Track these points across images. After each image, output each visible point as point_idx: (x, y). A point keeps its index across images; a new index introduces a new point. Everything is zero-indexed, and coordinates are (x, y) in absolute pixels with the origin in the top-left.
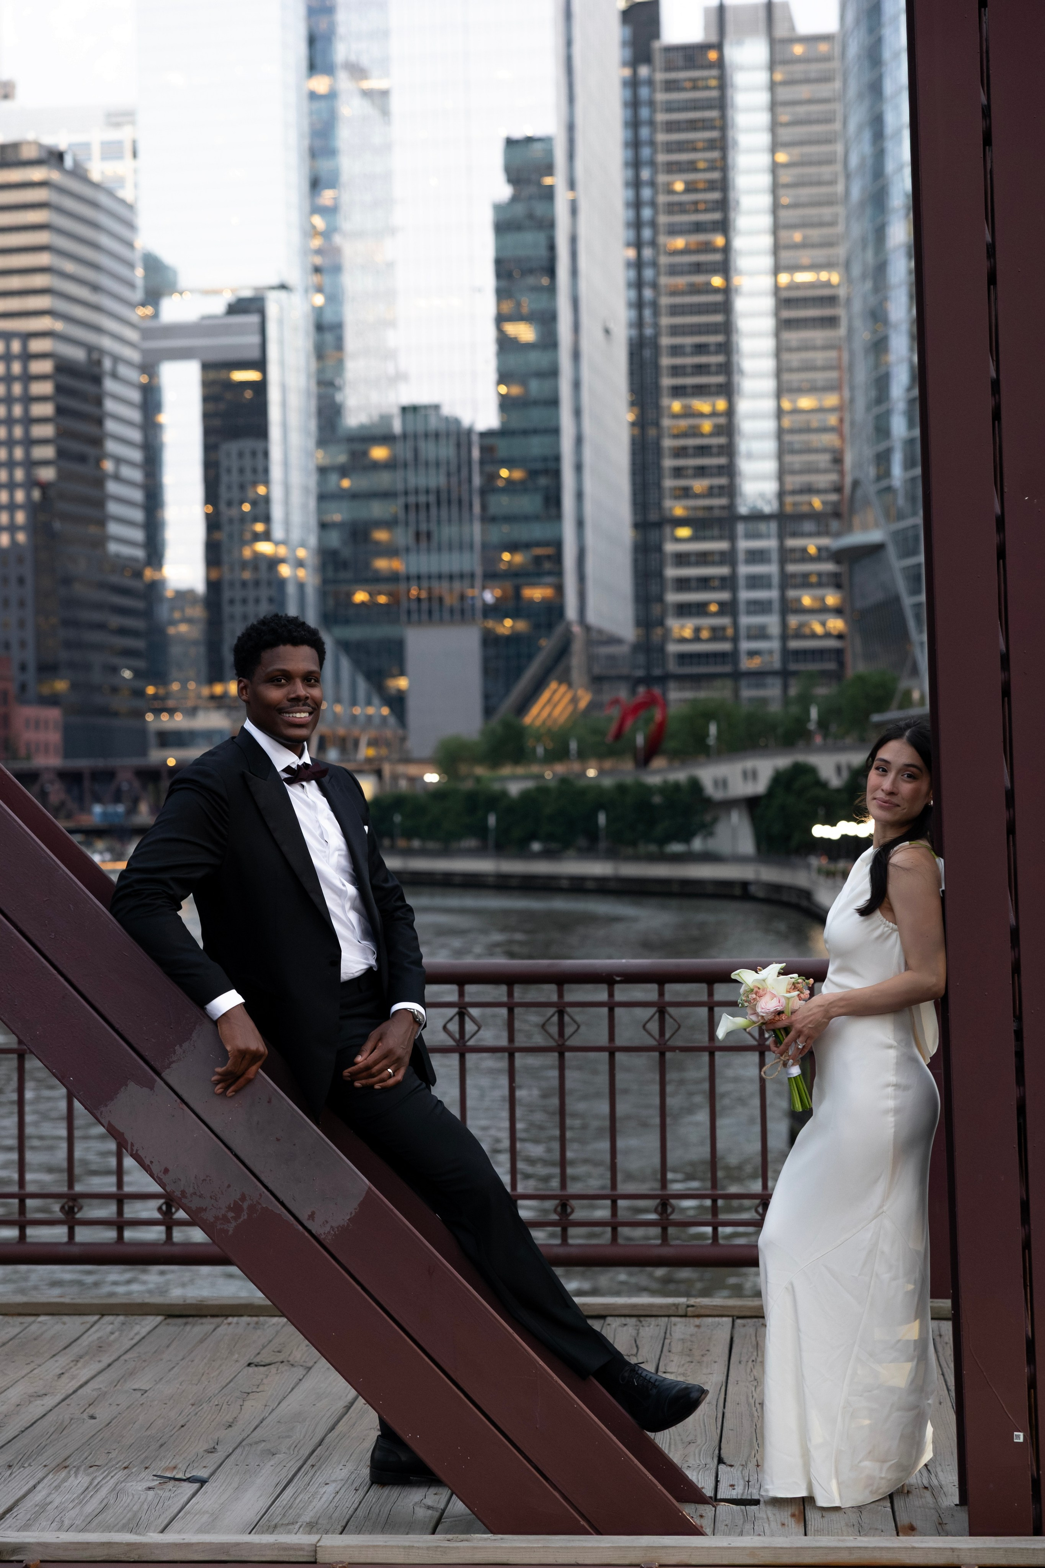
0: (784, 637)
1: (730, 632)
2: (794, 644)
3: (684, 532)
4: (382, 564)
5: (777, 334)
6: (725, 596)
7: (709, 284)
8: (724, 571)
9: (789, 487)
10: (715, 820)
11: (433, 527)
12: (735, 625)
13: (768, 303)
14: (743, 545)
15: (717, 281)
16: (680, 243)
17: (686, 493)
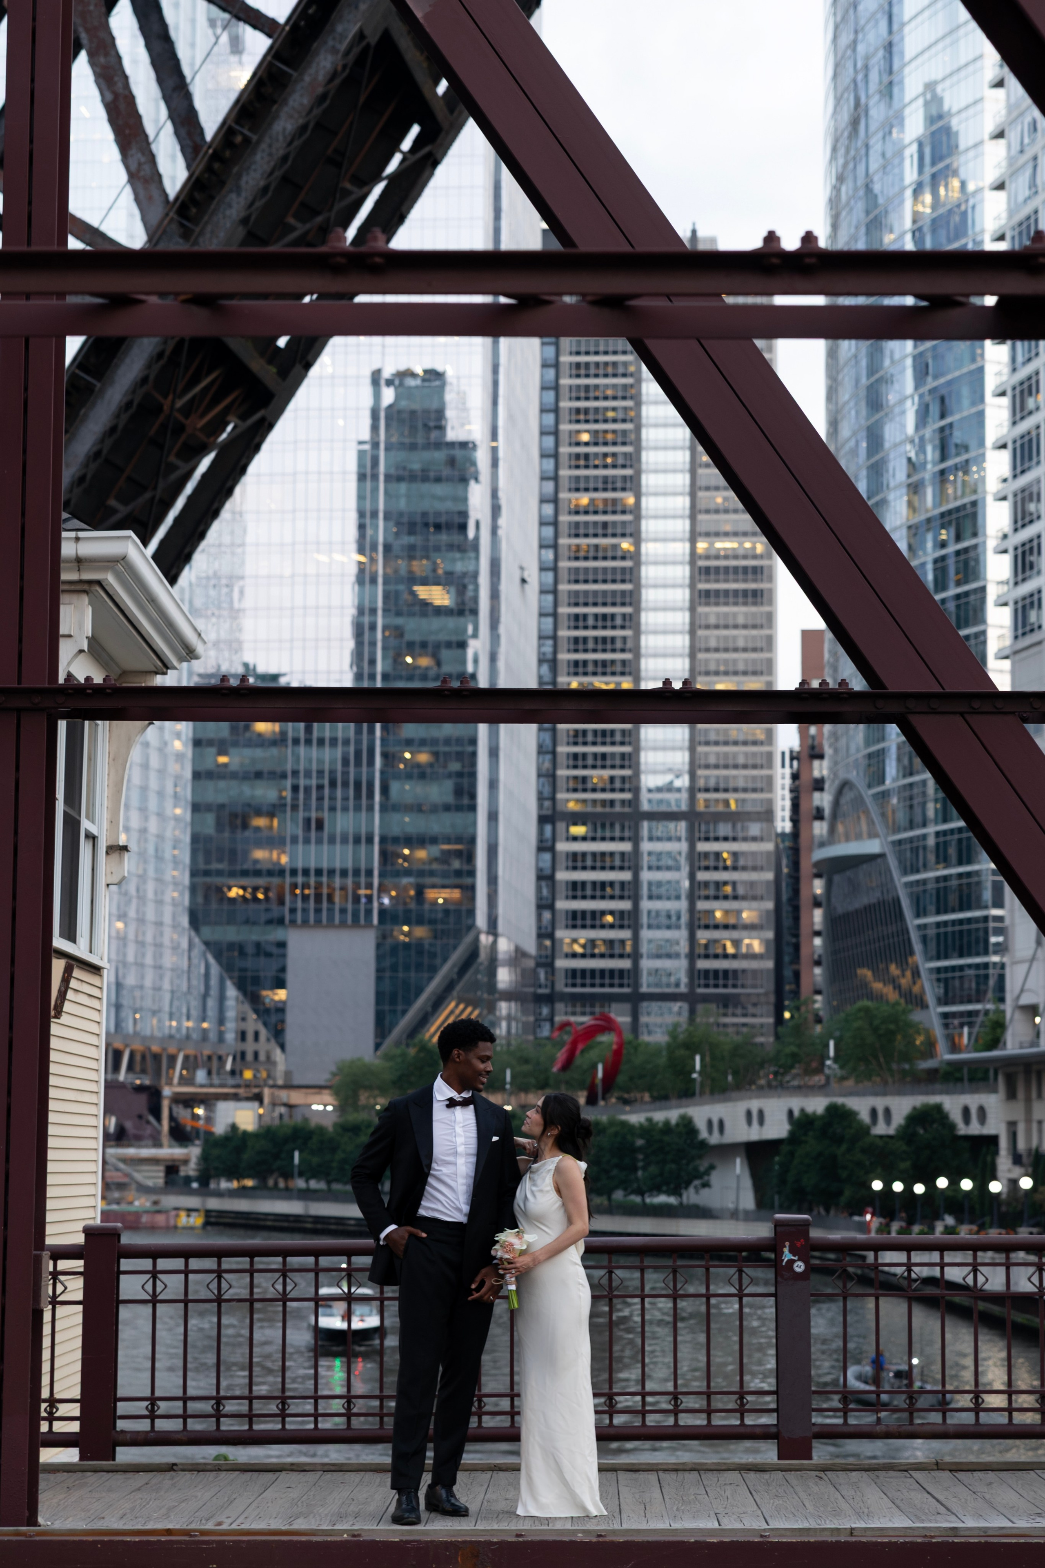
0: (692, 957)
1: (628, 949)
2: (702, 964)
3: (579, 830)
4: (260, 854)
5: (692, 609)
6: (625, 905)
7: (615, 547)
8: (626, 876)
9: (701, 783)
10: (712, 1167)
11: (326, 815)
12: (636, 938)
13: (682, 572)
14: (646, 846)
15: (626, 545)
16: (584, 500)
17: (582, 784)
